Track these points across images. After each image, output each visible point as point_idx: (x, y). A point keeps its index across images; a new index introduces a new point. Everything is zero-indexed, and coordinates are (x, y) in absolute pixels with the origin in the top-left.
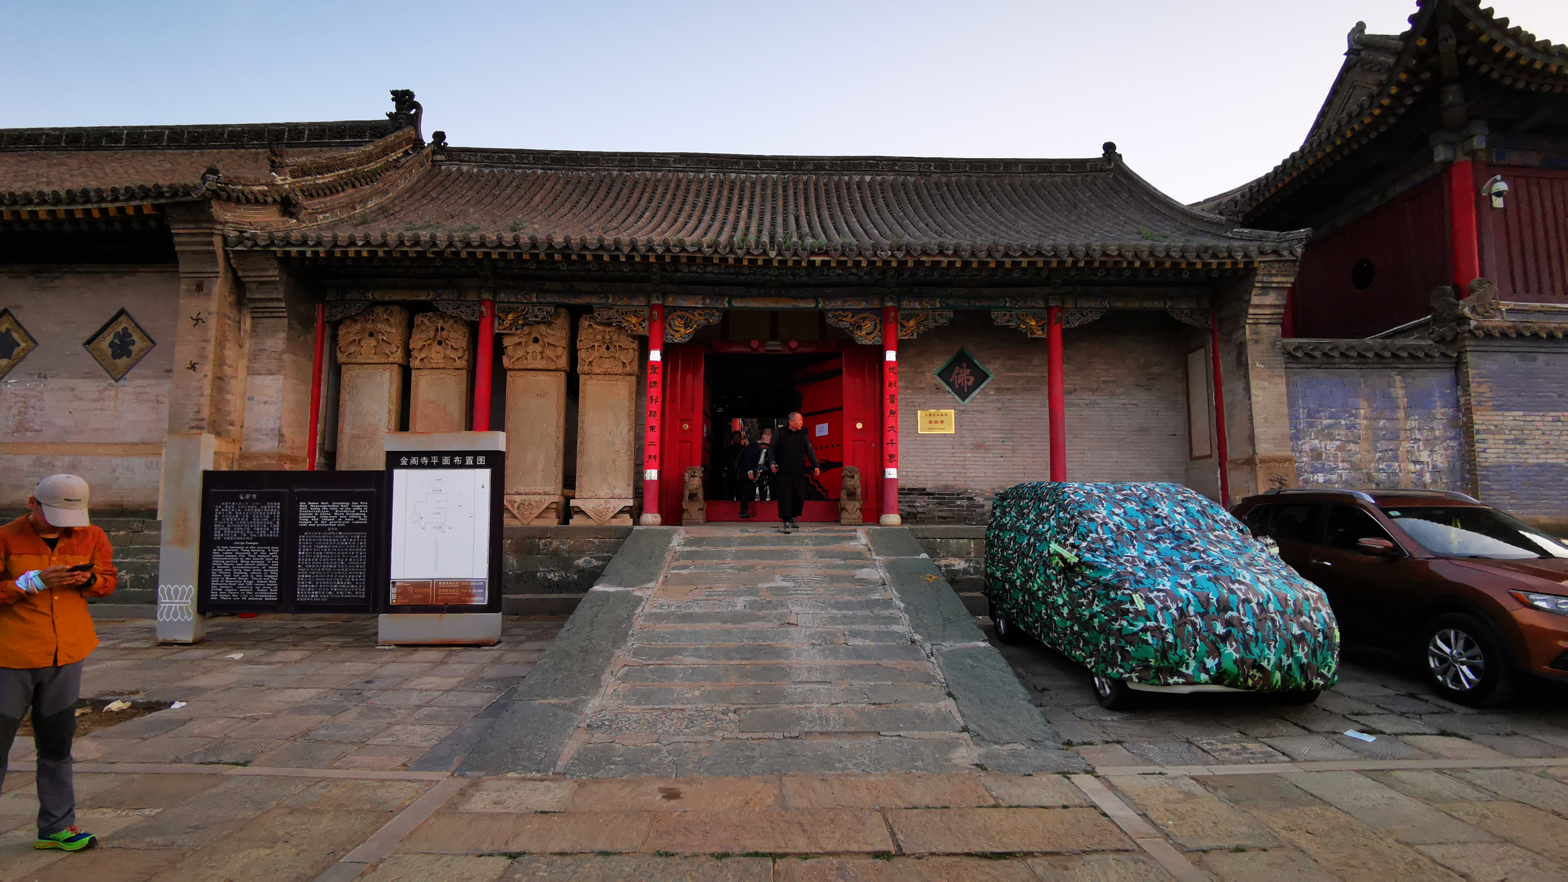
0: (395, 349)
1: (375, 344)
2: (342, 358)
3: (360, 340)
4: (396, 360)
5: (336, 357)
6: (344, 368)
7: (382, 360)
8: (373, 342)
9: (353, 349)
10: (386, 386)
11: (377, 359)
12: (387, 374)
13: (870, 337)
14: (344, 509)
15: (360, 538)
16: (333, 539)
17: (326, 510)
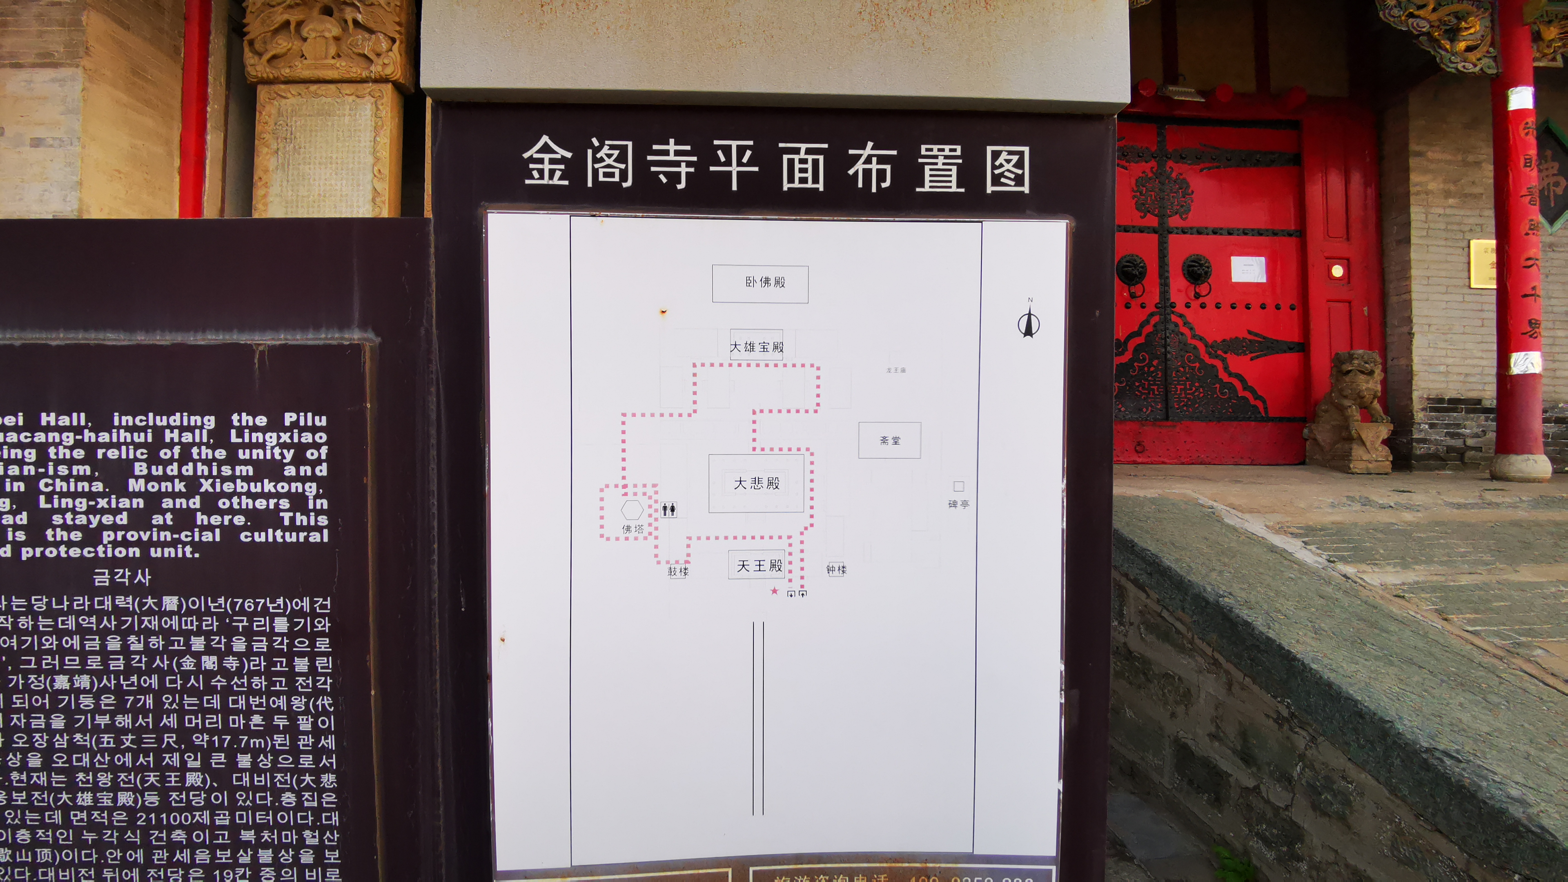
0: (385, 45)
1: (336, 31)
2: (256, 67)
3: (299, 24)
4: (388, 71)
5: (243, 66)
6: (263, 93)
7: (357, 70)
8: (332, 28)
9: (282, 44)
10: (366, 137)
11: (343, 68)
12: (366, 108)
13: (1472, 56)
14: (185, 458)
15: (291, 635)
16: (124, 635)
17: (71, 462)
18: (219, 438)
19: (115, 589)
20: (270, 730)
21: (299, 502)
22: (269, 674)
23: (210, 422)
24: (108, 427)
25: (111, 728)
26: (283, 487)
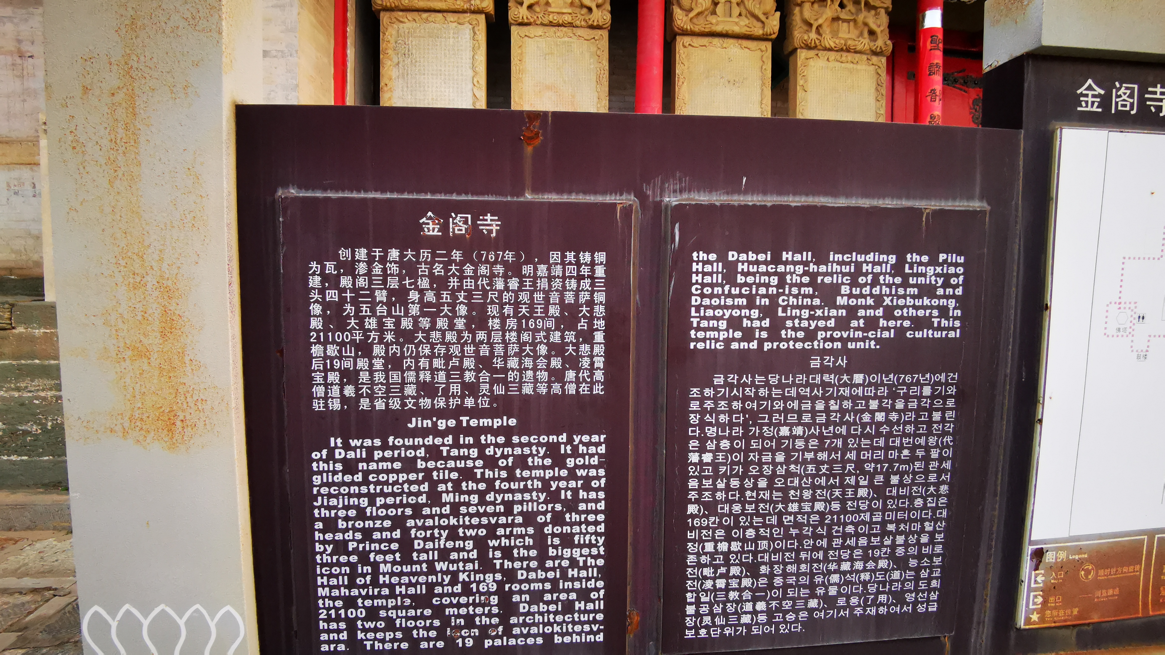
4: (482, 5)
6: (385, 18)
10: (467, 55)
12: (466, 33)
14: (875, 282)
15: (932, 397)
16: (827, 399)
17: (801, 285)
18: (898, 269)
19: (824, 370)
20: (913, 458)
21: (944, 312)
22: (916, 423)
23: (892, 259)
24: (826, 262)
25: (815, 461)
26: (935, 302)
